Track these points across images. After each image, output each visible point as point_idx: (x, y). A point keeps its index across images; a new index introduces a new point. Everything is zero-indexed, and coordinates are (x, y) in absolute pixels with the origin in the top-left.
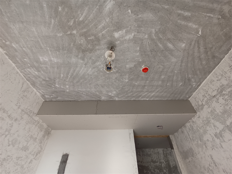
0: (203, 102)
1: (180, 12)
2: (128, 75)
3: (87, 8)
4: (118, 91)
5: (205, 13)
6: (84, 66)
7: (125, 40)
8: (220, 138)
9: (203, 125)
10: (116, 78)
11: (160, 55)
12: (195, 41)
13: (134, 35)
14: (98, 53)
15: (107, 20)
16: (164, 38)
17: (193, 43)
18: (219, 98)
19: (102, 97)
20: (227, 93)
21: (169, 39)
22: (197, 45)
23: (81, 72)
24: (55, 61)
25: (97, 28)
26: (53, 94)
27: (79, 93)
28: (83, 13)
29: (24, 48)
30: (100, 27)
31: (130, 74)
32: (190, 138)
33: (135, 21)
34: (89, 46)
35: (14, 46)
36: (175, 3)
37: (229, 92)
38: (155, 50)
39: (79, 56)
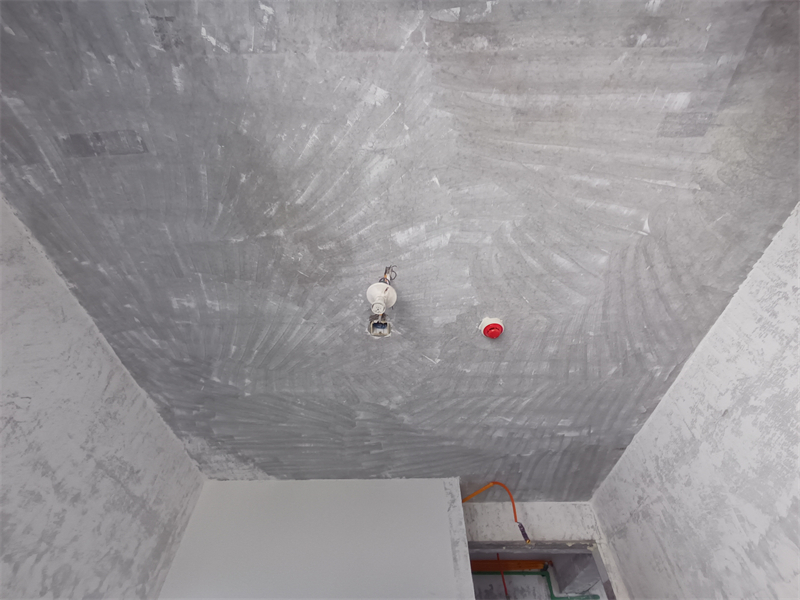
0: (694, 430)
1: (577, 178)
2: (438, 344)
3: (317, 176)
4: (408, 393)
5: (650, 179)
6: (304, 320)
7: (427, 250)
8: (766, 563)
9: (705, 512)
10: (402, 355)
11: (534, 287)
12: (637, 248)
13: (452, 237)
14: (347, 286)
15: (372, 202)
16: (542, 242)
17: (630, 254)
18: (742, 418)
19: (358, 412)
20: (764, 404)
21: (555, 244)
22: (642, 258)
23: (292, 337)
24: (217, 309)
25: (343, 221)
26: (201, 406)
27: (284, 401)
28: (306, 187)
29: (129, 273)
30: (353, 218)
31: (446, 343)
32: (669, 560)
33: (452, 203)
34: (321, 267)
35: (101, 270)
36: (561, 158)
37: (767, 400)
38: (519, 274)
39: (290, 295)
